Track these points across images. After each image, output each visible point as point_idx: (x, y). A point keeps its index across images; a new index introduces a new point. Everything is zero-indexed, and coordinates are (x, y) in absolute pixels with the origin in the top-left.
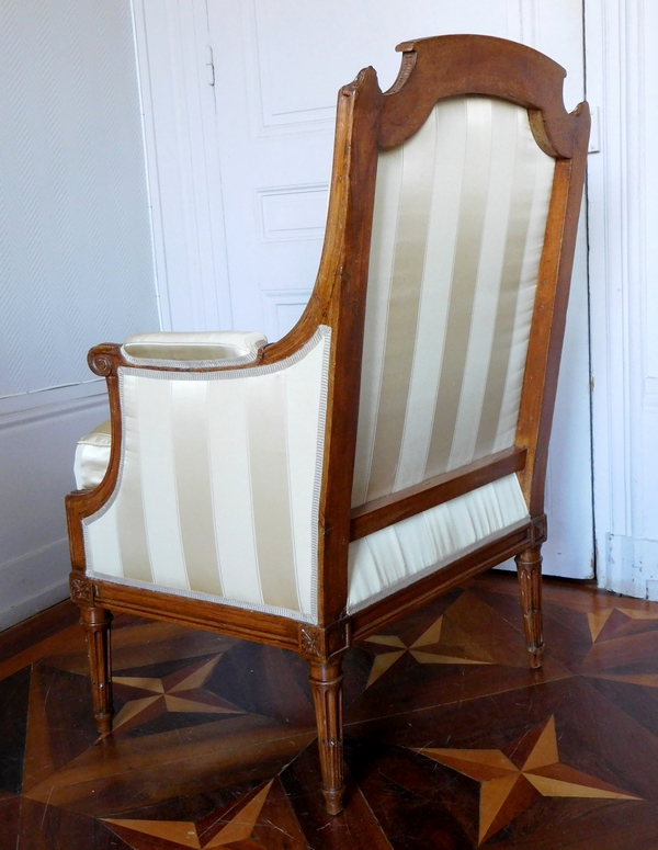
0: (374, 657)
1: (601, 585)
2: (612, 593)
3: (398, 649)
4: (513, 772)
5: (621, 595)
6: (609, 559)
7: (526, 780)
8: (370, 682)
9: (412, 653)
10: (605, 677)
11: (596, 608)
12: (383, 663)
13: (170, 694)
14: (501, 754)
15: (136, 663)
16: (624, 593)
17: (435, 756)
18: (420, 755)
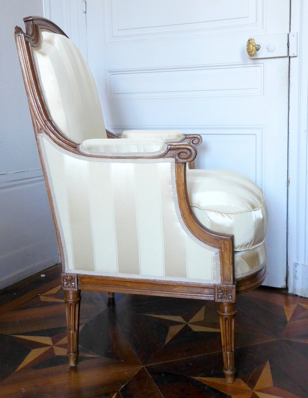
0: (169, 327)
1: (290, 291)
2: (296, 296)
3: (182, 323)
4: (249, 391)
5: (301, 297)
6: (295, 277)
7: (256, 395)
8: (167, 341)
9: (189, 325)
10: (295, 340)
11: (287, 303)
12: (174, 330)
13: (56, 346)
14: (242, 381)
15: (36, 329)
16: (303, 296)
17: (205, 381)
18: (197, 381)
